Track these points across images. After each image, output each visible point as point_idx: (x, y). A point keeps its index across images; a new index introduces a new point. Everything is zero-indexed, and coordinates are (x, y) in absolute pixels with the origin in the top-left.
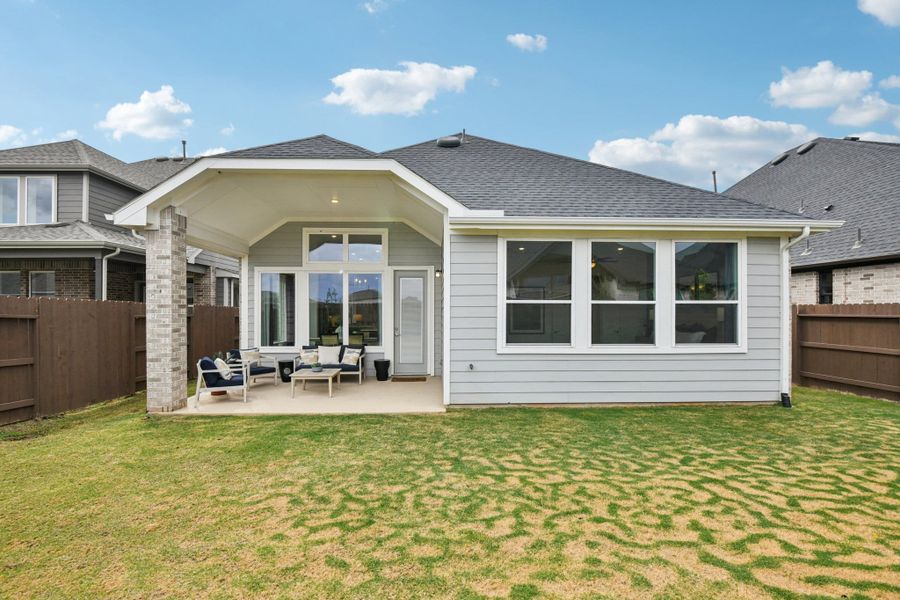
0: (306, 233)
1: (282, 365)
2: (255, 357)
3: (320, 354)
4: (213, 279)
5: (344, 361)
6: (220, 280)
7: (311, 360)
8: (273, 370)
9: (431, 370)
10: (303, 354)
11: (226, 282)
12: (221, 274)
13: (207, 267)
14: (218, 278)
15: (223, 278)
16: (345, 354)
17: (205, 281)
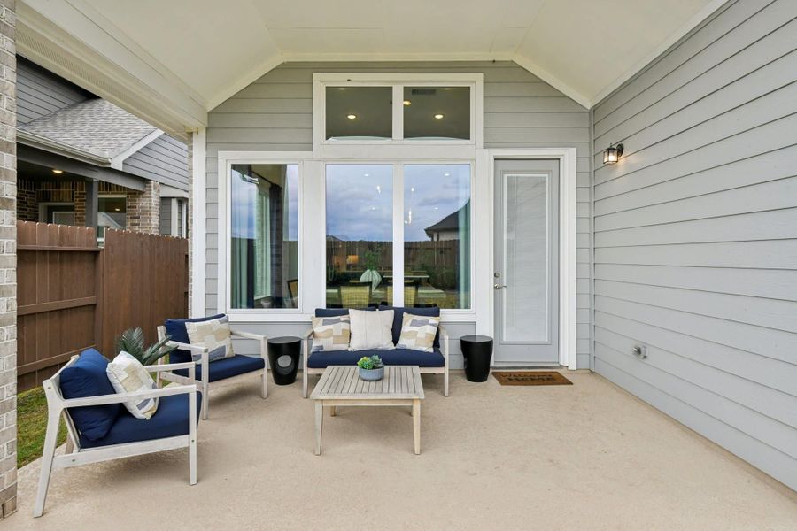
0: (321, 82)
1: (276, 349)
2: (218, 335)
3: (354, 327)
4: (155, 199)
5: (405, 342)
6: (165, 201)
7: (337, 339)
8: (258, 365)
9: (568, 358)
10: (320, 327)
11: (174, 204)
12: (166, 192)
13: (145, 181)
14: (163, 199)
15: (170, 198)
16: (406, 328)
17: (142, 203)
